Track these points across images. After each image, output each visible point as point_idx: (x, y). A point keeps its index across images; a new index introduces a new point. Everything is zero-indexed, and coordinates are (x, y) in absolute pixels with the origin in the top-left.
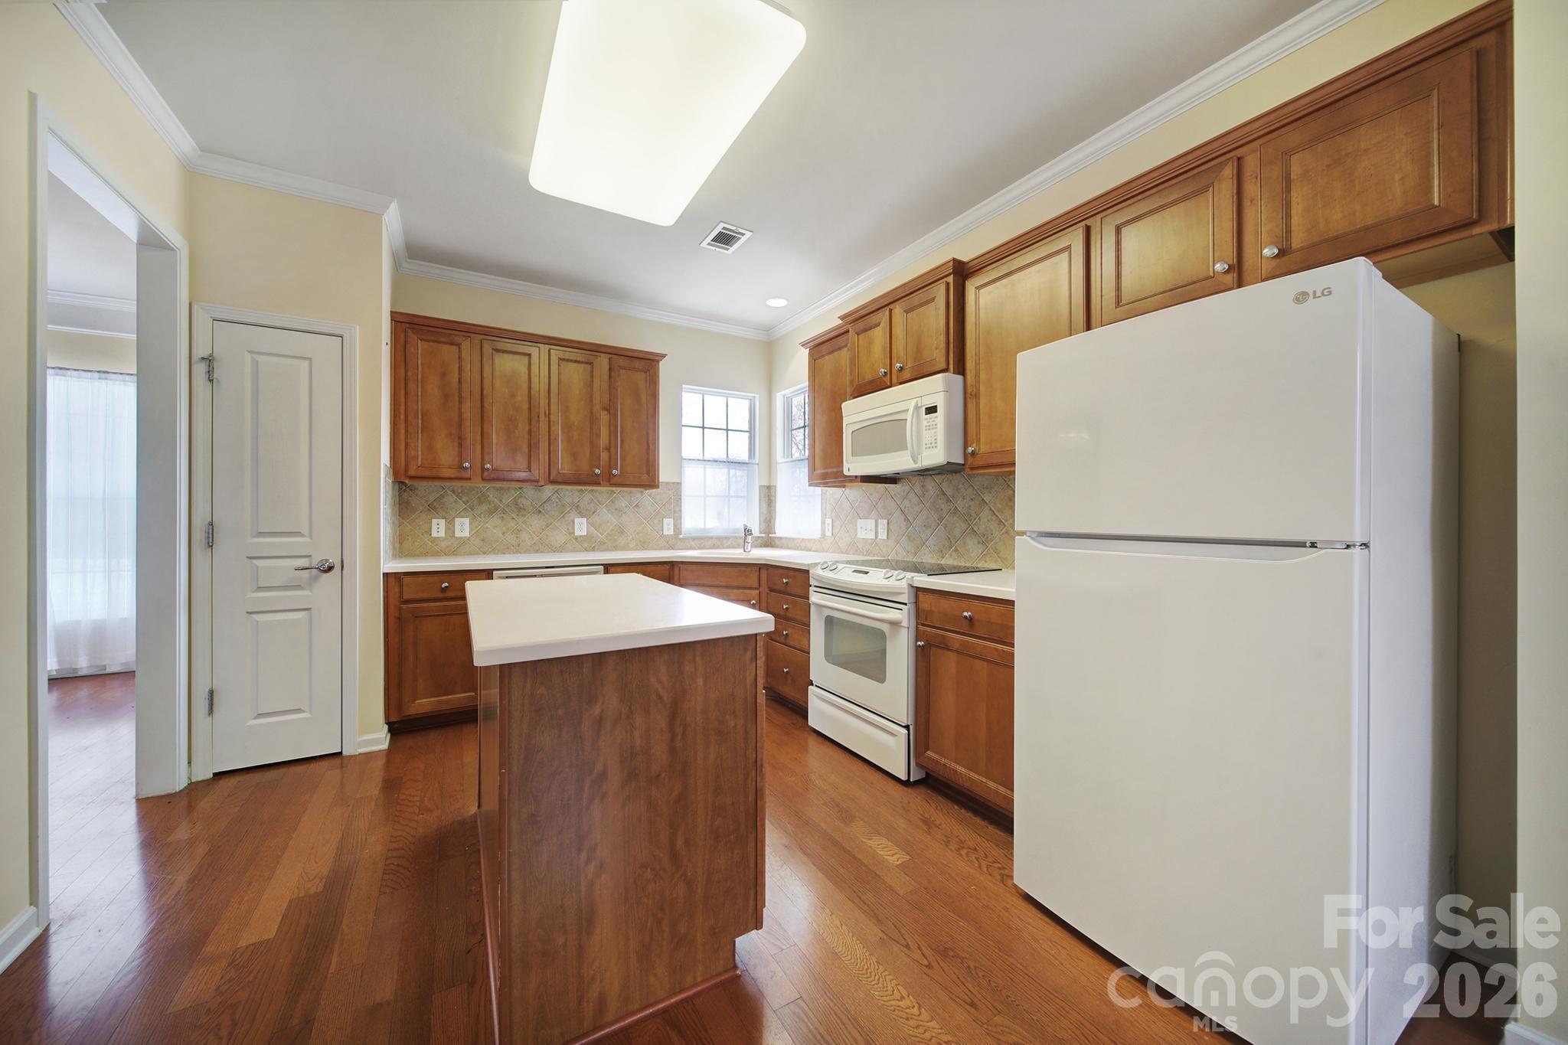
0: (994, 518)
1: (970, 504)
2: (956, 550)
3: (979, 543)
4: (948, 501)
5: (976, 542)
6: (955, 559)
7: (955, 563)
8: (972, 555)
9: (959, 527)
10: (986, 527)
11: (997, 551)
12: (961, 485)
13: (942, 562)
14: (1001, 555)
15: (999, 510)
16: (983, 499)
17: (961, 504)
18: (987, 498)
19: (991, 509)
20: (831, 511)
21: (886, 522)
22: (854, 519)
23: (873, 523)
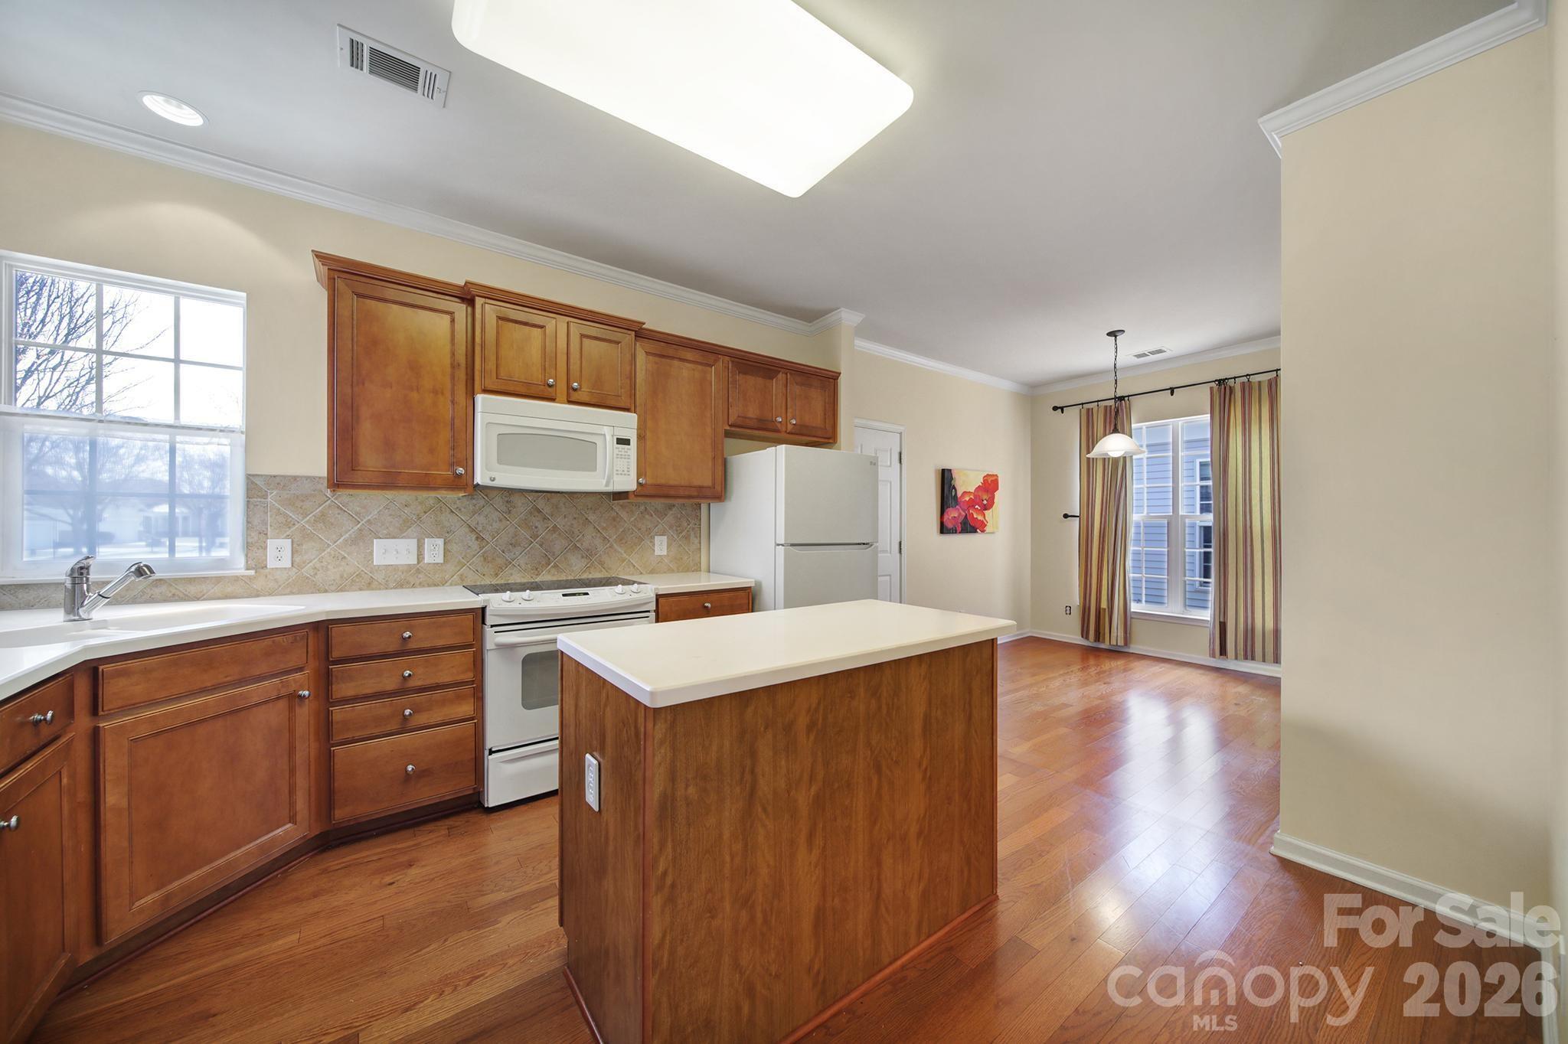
0: (599, 535)
1: (573, 522)
2: (556, 566)
3: (583, 557)
4: (545, 518)
5: (580, 556)
6: (554, 575)
7: (555, 579)
8: (575, 569)
9: (559, 544)
10: (590, 543)
11: (602, 563)
12: (561, 504)
13: (536, 580)
14: (605, 565)
15: (603, 528)
16: (587, 519)
17: (560, 522)
18: (592, 518)
19: (595, 527)
20: (285, 526)
21: (440, 542)
22: (363, 538)
23: (413, 543)
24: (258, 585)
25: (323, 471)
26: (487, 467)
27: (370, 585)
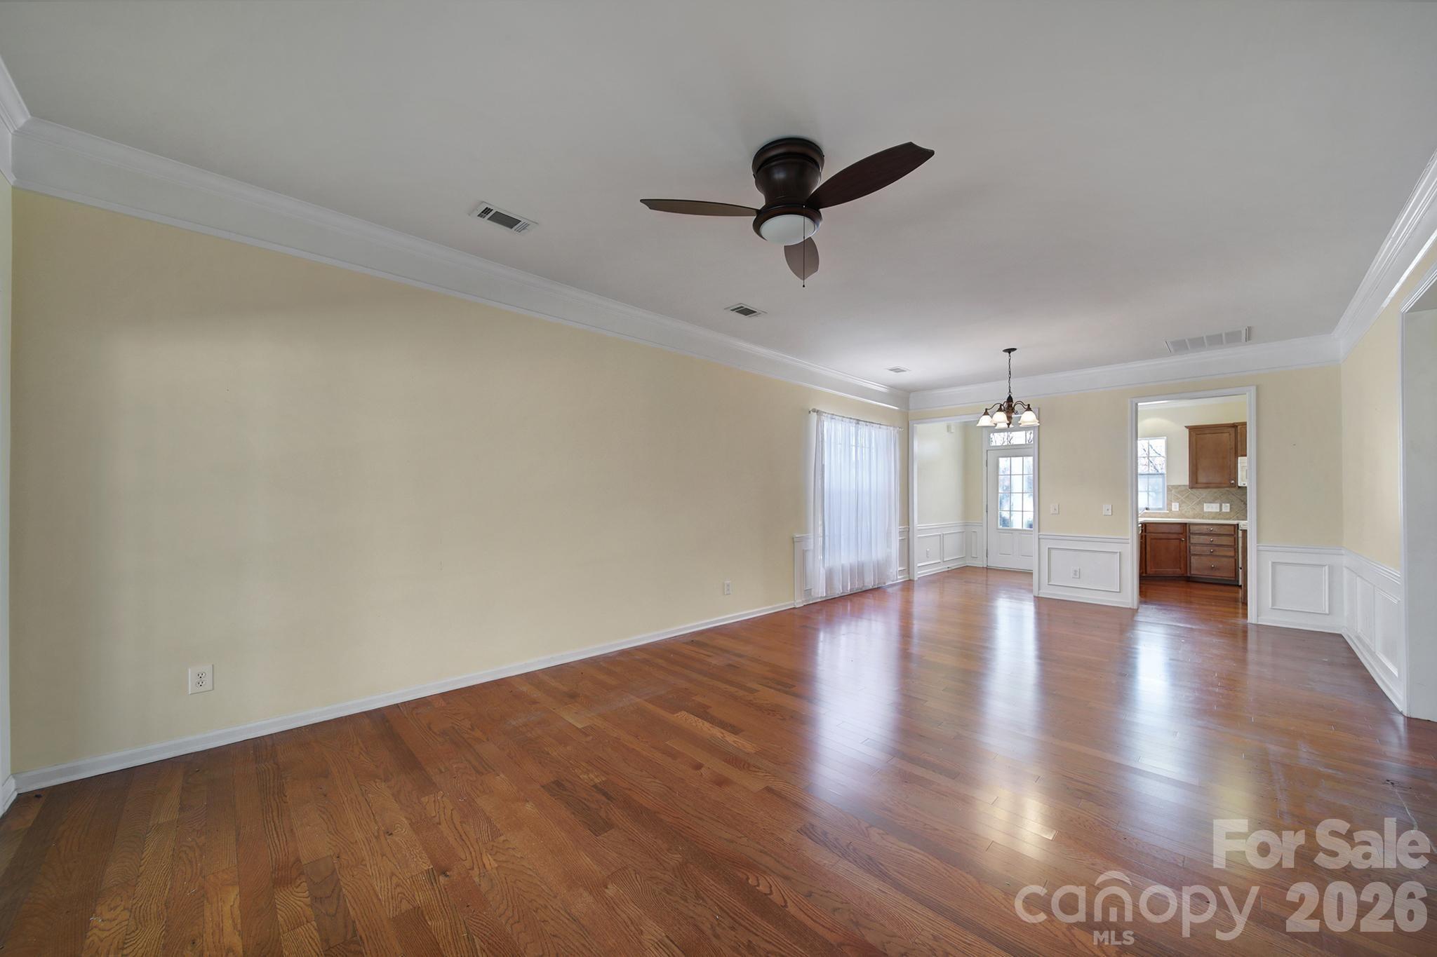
20: (1177, 499)
21: (1228, 505)
22: (1200, 503)
23: (1218, 505)
24: (1170, 515)
25: (1187, 483)
26: (1242, 480)
27: (1203, 518)
